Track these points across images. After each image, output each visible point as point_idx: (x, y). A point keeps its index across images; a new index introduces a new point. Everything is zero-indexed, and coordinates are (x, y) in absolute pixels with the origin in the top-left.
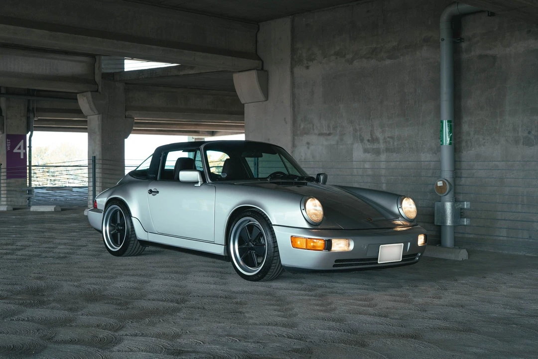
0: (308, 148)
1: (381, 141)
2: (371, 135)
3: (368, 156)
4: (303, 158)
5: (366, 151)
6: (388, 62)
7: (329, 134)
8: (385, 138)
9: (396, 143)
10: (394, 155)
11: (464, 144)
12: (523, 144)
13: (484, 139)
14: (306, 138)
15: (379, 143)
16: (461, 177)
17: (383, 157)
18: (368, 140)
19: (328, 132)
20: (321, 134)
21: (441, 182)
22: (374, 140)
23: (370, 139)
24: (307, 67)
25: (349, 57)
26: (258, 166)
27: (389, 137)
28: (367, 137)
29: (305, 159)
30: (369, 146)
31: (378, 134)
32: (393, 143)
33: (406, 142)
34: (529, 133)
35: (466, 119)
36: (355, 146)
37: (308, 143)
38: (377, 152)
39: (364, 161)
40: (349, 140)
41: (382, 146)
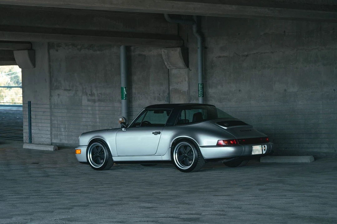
0: (59, 97)
1: (96, 95)
2: (91, 92)
3: (90, 103)
4: (56, 103)
5: (89, 100)
6: (98, 52)
7: (70, 90)
8: (98, 94)
9: (103, 97)
10: (102, 103)
11: (133, 99)
12: (157, 100)
13: (142, 97)
14: (57, 92)
15: (95, 96)
16: (132, 116)
17: (97, 104)
18: (90, 95)
19: (69, 89)
20: (65, 90)
21: (121, 119)
22: (92, 95)
23: (91, 94)
24: (57, 50)
25: (79, 47)
26: (30, 107)
27: (99, 93)
28: (89, 93)
29: (57, 104)
30: (90, 98)
31: (95, 91)
32: (102, 97)
33: (107, 96)
34: (160, 95)
35: (134, 86)
36: (83, 97)
37: (59, 95)
38: (94, 101)
39: (88, 106)
40: (80, 93)
41: (96, 98)
